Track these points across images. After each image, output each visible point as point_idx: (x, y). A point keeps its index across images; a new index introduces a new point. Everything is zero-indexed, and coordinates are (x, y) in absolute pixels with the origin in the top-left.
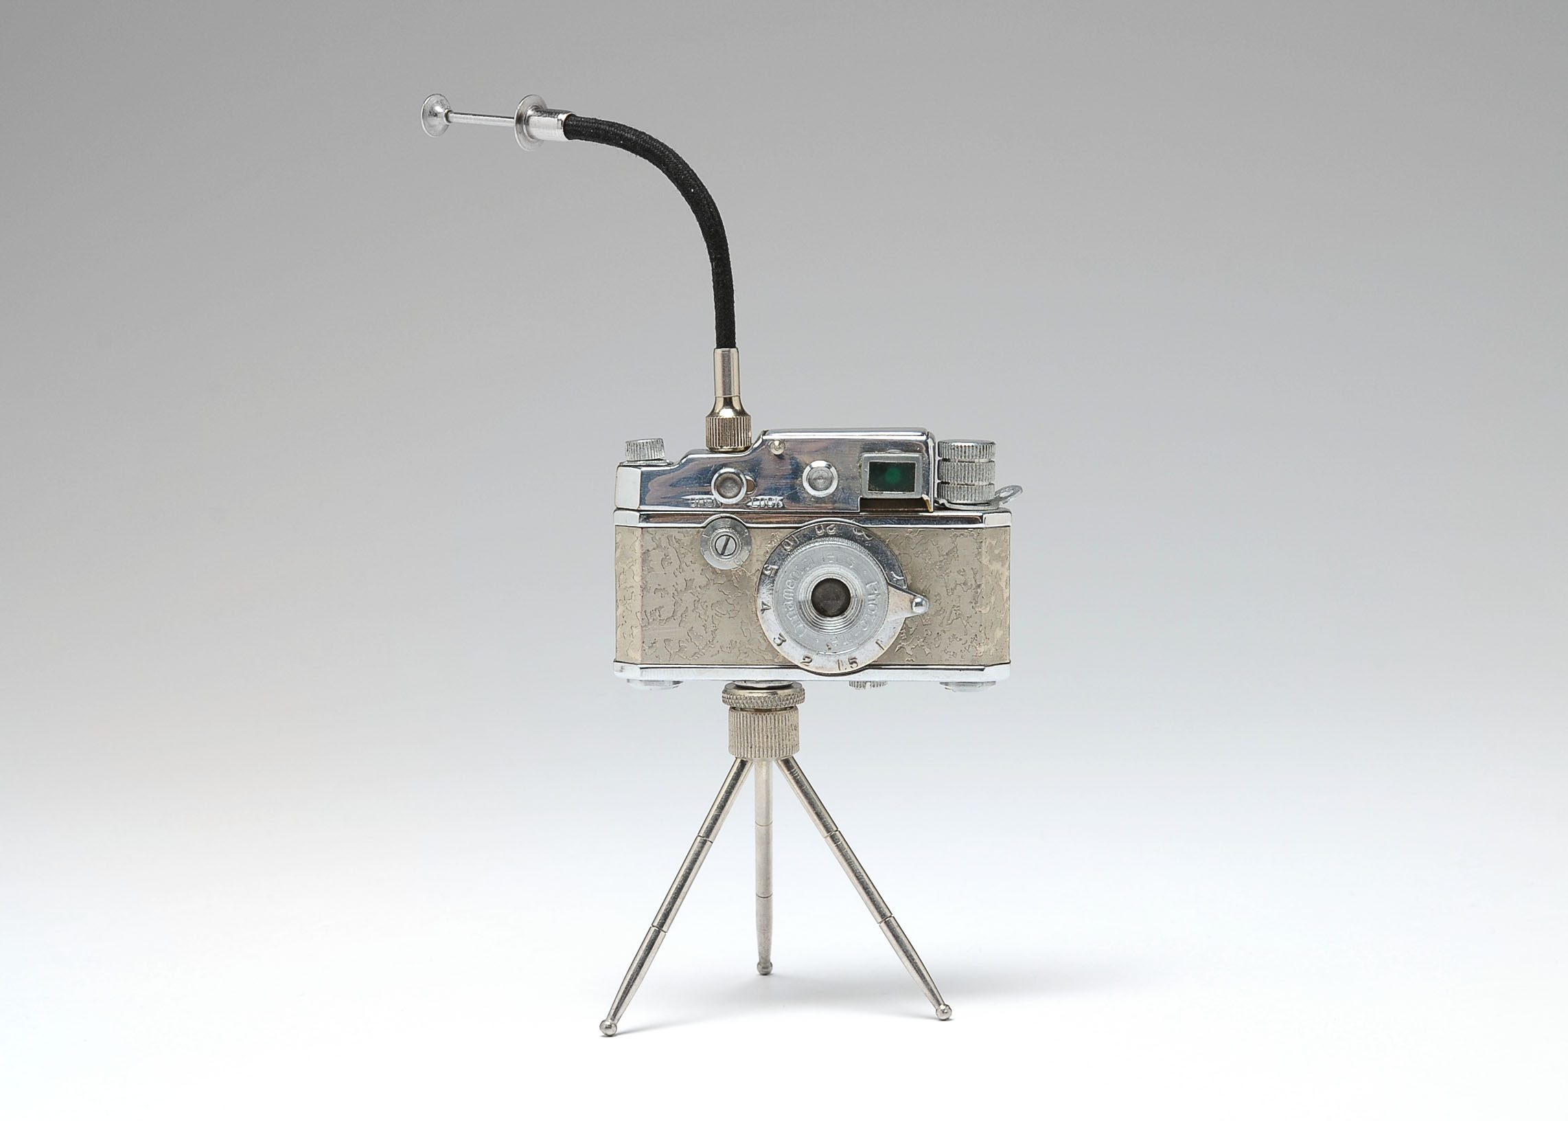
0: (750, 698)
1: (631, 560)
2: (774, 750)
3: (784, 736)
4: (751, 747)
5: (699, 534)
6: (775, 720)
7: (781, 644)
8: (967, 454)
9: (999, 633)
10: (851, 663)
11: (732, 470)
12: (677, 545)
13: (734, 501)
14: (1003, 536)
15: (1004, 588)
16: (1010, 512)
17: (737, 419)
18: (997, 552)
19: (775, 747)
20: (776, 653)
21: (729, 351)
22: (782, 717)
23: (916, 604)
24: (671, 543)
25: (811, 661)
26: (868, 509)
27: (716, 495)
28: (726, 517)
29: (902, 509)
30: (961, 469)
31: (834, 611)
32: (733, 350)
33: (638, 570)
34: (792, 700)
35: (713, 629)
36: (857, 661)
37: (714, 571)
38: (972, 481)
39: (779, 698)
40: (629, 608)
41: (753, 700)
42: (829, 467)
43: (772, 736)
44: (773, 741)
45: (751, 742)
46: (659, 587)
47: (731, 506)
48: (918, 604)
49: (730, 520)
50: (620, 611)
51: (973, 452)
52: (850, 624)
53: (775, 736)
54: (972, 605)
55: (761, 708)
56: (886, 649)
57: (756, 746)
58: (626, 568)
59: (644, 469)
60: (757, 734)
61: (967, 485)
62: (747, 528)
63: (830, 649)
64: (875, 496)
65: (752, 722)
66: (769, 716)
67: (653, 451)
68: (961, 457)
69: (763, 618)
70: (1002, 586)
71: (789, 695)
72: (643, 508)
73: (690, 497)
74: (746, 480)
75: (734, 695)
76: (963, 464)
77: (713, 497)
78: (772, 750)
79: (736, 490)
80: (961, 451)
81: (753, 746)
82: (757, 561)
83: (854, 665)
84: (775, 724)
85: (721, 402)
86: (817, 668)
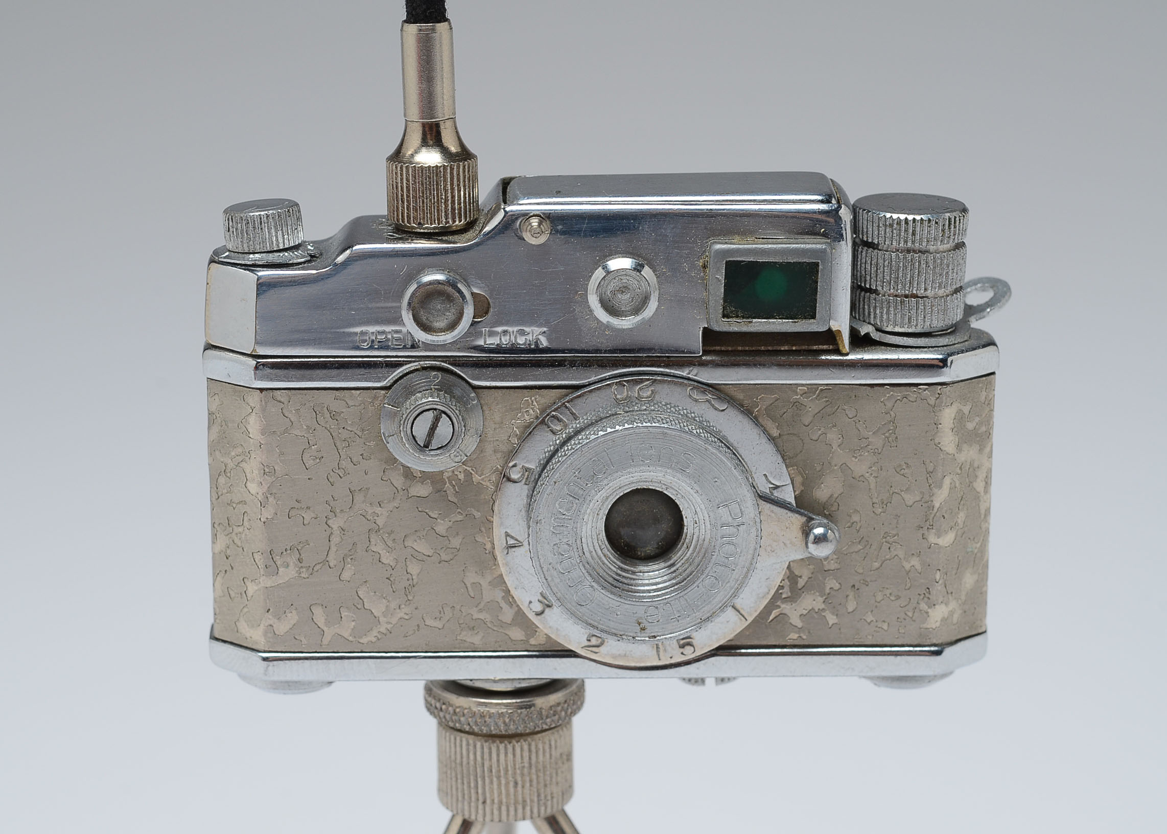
0: (482, 716)
1: (240, 450)
2: (528, 808)
3: (548, 778)
4: (484, 802)
5: (377, 403)
6: (530, 751)
7: (542, 612)
8: (918, 237)
9: (969, 580)
10: (682, 646)
11: (440, 277)
12: (332, 424)
13: (448, 337)
14: (984, 393)
15: (982, 494)
16: (997, 346)
17: (452, 169)
18: (970, 426)
19: (532, 801)
20: (530, 629)
21: (433, 30)
22: (544, 743)
23: (816, 537)
24: (320, 419)
25: (602, 644)
26: (718, 348)
27: (409, 325)
28: (433, 368)
29: (786, 348)
30: (905, 267)
31: (650, 549)
32: (441, 27)
33: (256, 472)
34: (563, 713)
35: (407, 584)
36: (694, 642)
37: (408, 473)
38: (926, 290)
39: (540, 713)
40: (237, 541)
41: (487, 719)
42: (638, 268)
43: (523, 782)
44: (527, 791)
45: (484, 793)
46: (297, 505)
47: (443, 347)
48: (819, 540)
49: (440, 374)
50: (220, 546)
51: (929, 232)
52: (683, 582)
53: (531, 781)
54: (921, 531)
55: (504, 733)
56: (750, 619)
57: (493, 801)
58: (231, 465)
59: (264, 273)
60: (495, 779)
61: (916, 296)
62: (475, 388)
63: (643, 629)
64: (735, 328)
65: (486, 756)
66: (520, 747)
67: (280, 233)
68: (906, 242)
69: (507, 564)
70: (978, 490)
71: (559, 704)
72: (261, 351)
73: (358, 330)
74: (473, 294)
75: (451, 705)
76: (909, 256)
77: (404, 330)
78: (524, 808)
79: (450, 316)
80: (906, 231)
81: (488, 801)
82: (495, 451)
83: (688, 650)
84: (530, 758)
85: (415, 138)
86: (614, 657)
